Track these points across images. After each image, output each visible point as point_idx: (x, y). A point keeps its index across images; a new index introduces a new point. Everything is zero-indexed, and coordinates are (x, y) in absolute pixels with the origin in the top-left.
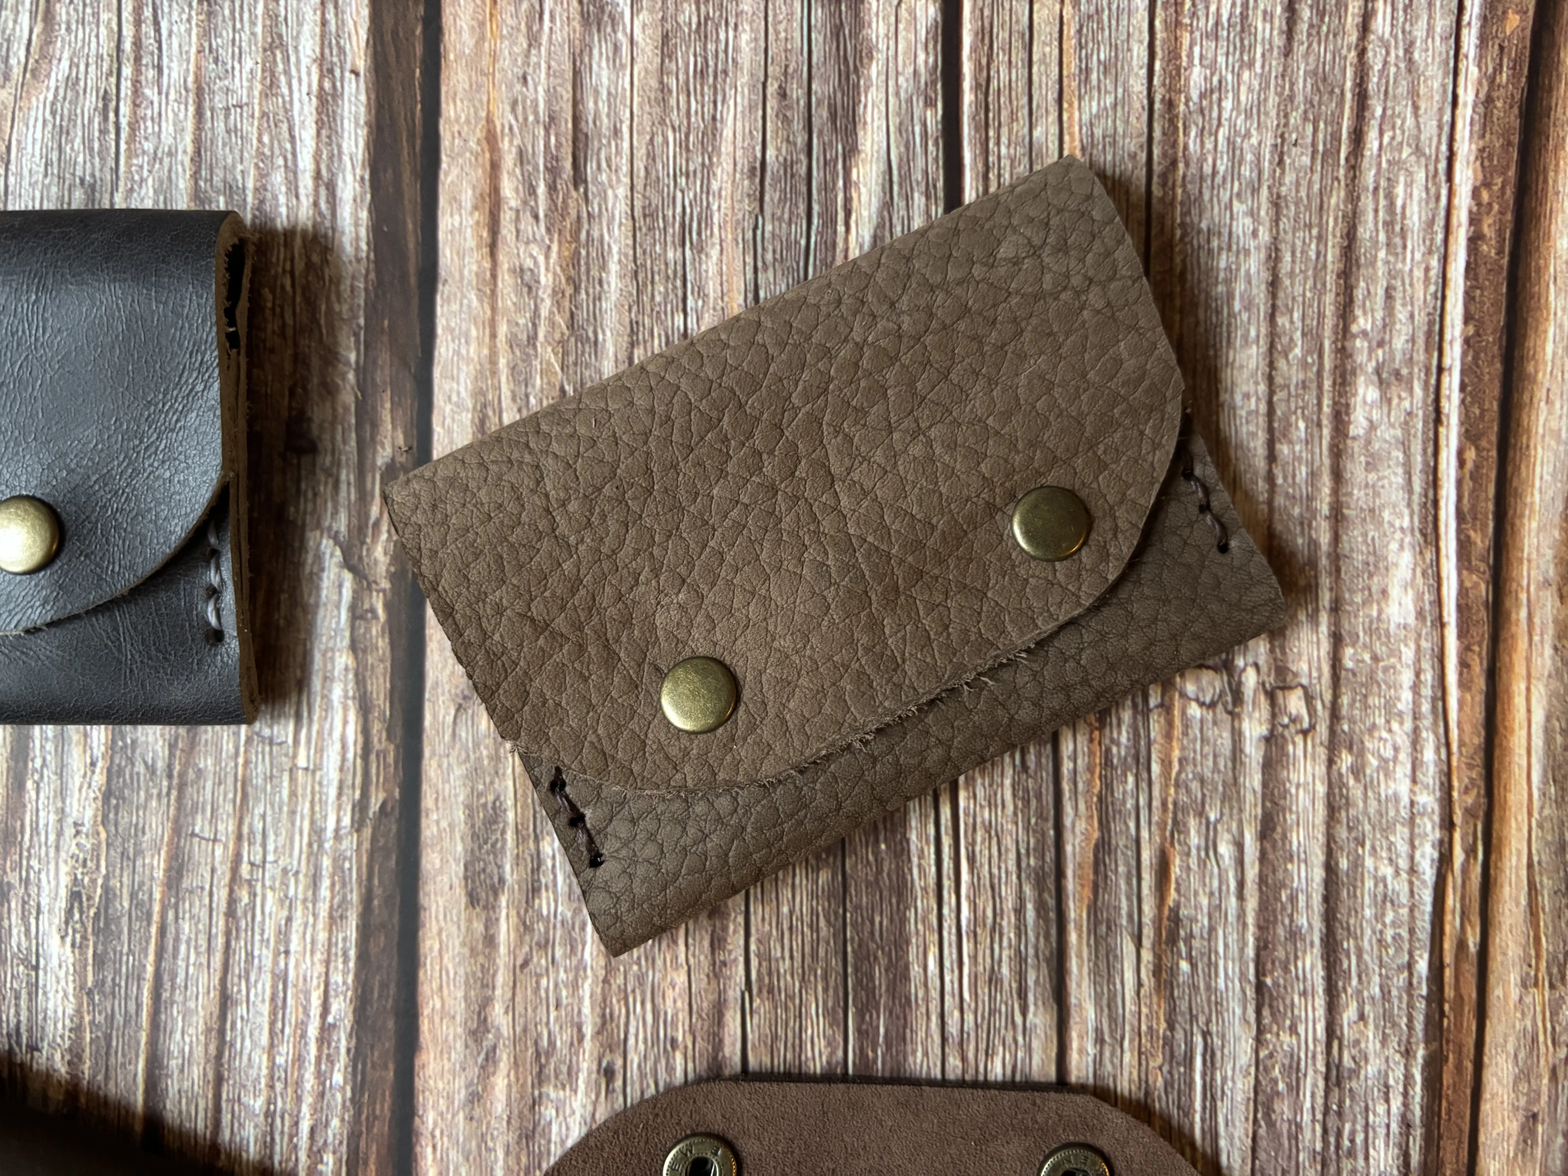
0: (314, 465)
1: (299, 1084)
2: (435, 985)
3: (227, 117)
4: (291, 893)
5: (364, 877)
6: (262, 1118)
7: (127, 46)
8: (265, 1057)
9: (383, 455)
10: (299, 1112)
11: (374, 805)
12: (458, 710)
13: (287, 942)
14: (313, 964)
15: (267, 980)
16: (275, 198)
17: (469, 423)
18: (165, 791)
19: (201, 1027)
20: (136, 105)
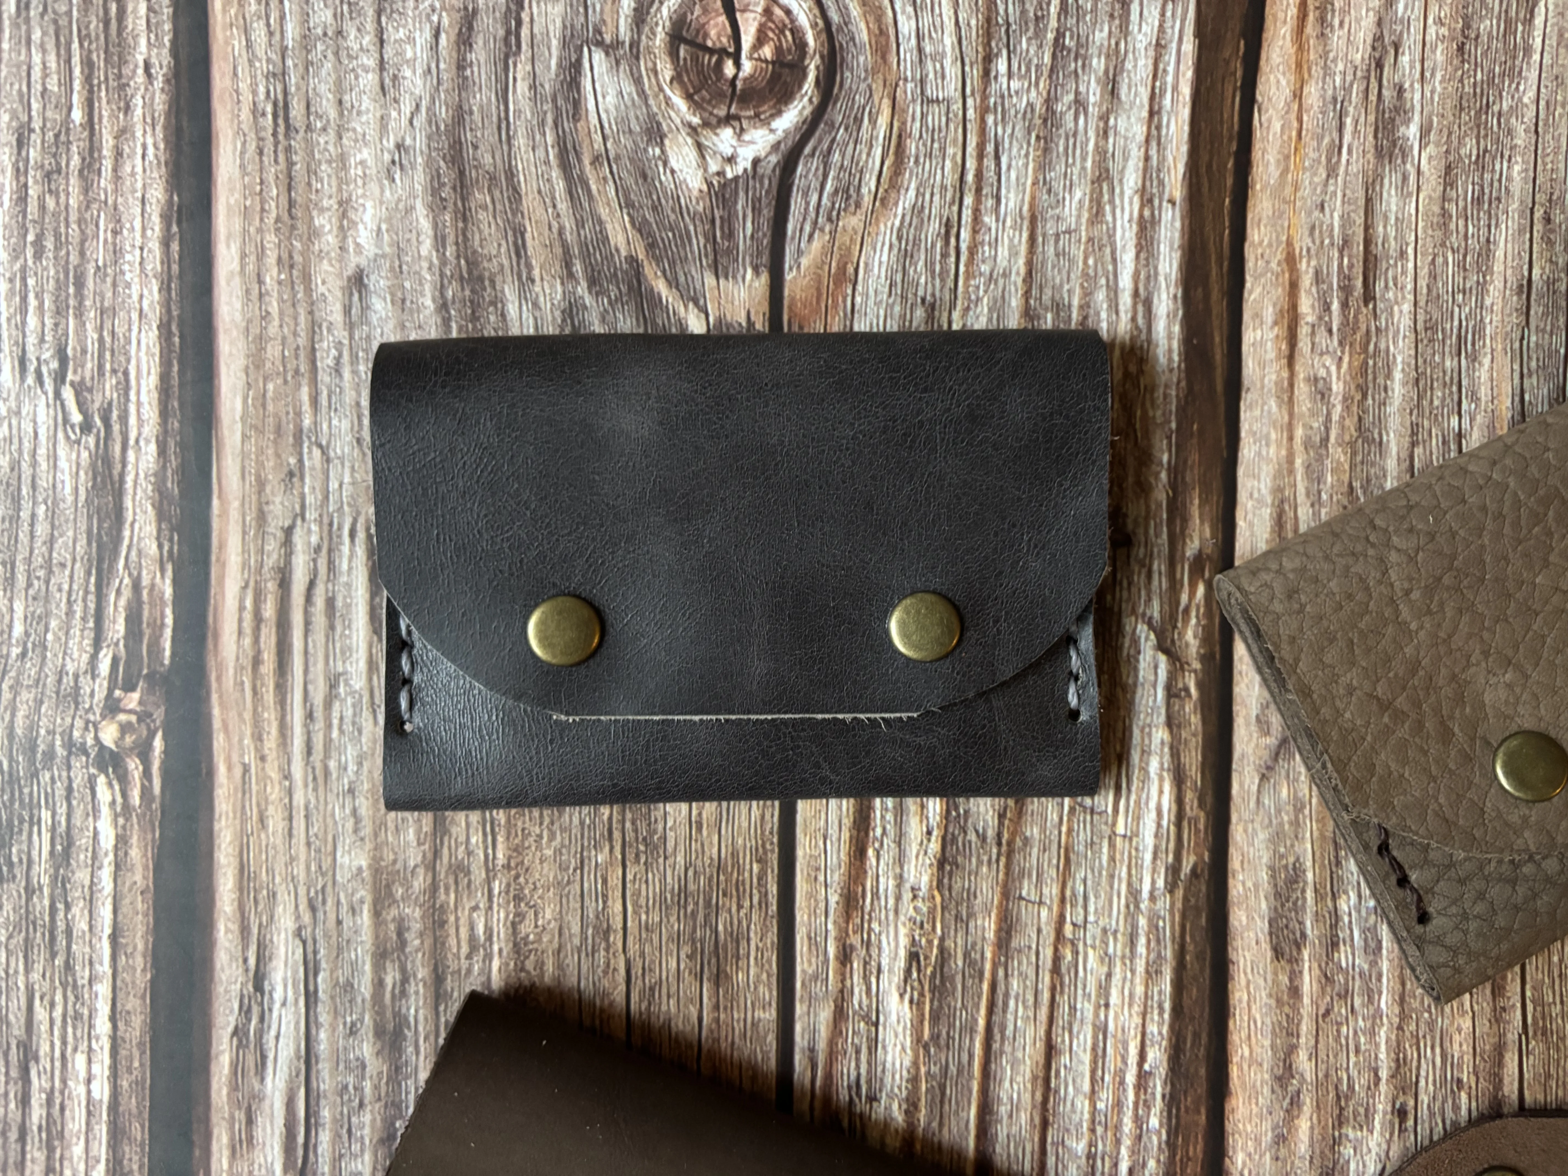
0: (1128, 557)
1: (1118, 1127)
2: (1244, 1035)
3: (1057, 241)
4: (1111, 950)
5: (1177, 934)
6: (1084, 1159)
7: (970, 177)
8: (1087, 1102)
9: (1192, 547)
10: (1118, 1153)
11: (1186, 867)
12: (1261, 780)
13: (1107, 995)
14: (1130, 1015)
15: (1089, 1030)
16: (1098, 314)
17: (1268, 517)
18: (994, 857)
19: (1028, 1075)
20: (975, 232)
